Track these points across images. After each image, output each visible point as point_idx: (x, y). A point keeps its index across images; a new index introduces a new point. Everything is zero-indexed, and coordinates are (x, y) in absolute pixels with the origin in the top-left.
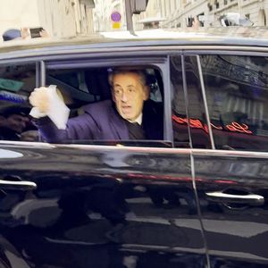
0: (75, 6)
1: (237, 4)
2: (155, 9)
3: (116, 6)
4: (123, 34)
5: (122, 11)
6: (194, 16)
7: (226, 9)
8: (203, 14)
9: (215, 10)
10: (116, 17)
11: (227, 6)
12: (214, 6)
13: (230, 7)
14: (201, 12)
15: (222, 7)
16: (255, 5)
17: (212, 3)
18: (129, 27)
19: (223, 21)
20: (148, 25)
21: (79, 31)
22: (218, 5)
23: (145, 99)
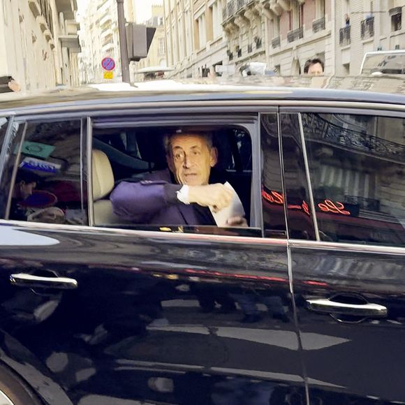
0: (55, 49)
1: (264, 52)
2: (159, 55)
3: (108, 51)
4: (118, 86)
5: (116, 57)
6: (209, 66)
7: (251, 57)
8: (221, 64)
9: (236, 59)
10: (108, 64)
11: (252, 54)
12: (235, 54)
13: (255, 55)
14: (219, 61)
15: (245, 55)
16: (288, 54)
17: (233, 50)
18: (125, 78)
19: (245, 73)
20: (150, 75)
21: (59, 81)
22: (240, 53)
23: (212, 165)
